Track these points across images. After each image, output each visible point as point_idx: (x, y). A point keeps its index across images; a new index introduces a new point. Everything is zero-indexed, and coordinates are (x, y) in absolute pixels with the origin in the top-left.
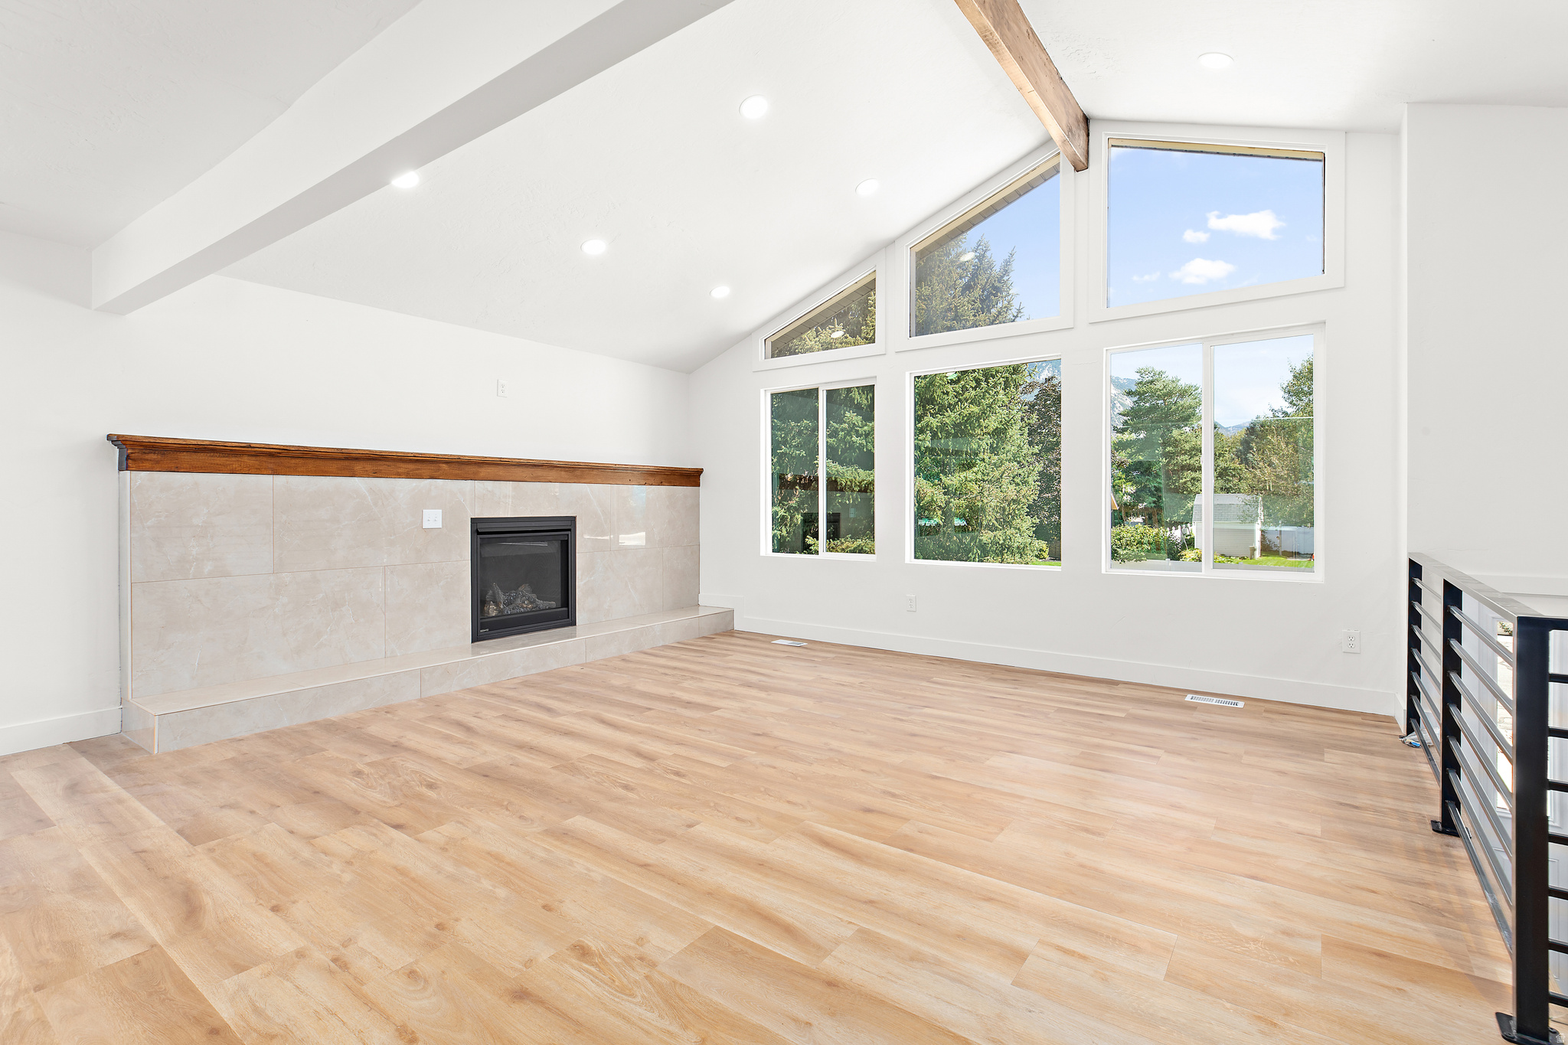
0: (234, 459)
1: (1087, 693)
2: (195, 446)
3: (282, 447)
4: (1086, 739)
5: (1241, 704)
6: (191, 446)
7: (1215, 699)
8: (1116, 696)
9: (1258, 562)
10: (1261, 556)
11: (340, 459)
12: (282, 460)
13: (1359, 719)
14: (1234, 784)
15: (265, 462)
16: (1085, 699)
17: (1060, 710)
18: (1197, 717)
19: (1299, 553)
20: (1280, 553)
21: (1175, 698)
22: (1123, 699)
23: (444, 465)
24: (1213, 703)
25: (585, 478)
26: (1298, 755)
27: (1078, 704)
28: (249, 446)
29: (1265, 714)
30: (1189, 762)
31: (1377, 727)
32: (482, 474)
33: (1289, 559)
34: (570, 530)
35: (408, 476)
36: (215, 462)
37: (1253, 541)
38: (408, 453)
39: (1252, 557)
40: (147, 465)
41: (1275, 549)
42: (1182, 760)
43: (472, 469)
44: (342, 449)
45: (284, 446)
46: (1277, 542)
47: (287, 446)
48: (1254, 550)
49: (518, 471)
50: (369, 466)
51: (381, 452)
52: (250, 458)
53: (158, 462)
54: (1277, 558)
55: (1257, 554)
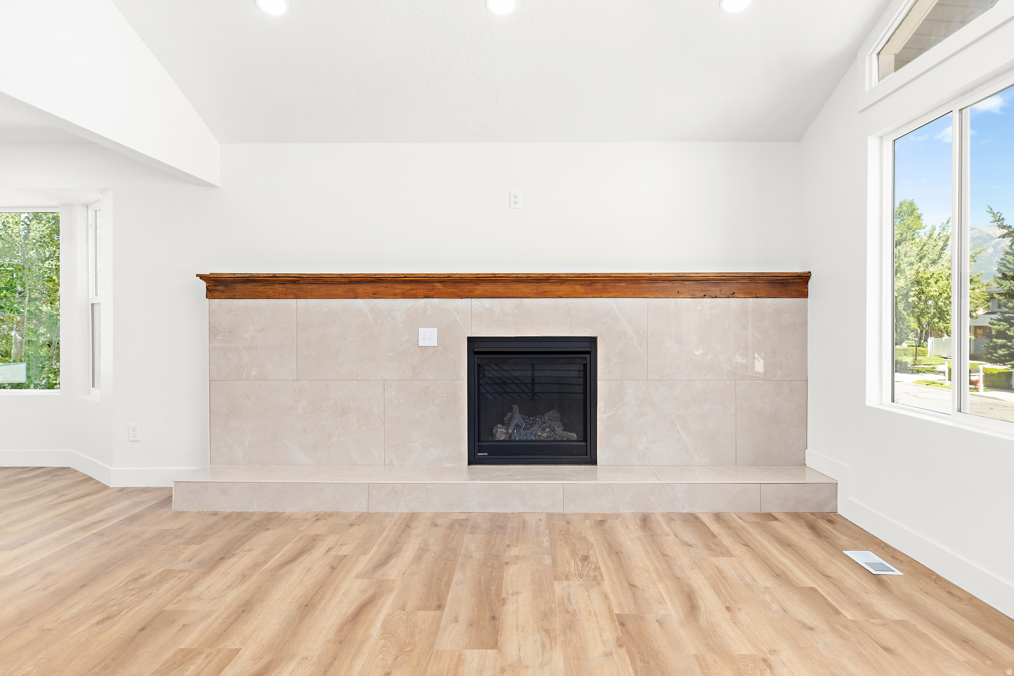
0: (269, 287)
2: (241, 279)
3: (297, 276)
6: (239, 278)
11: (345, 283)
12: (302, 286)
15: (290, 288)
23: (438, 284)
25: (608, 292)
28: (274, 276)
32: (478, 292)
34: (589, 353)
35: (404, 296)
36: (258, 290)
38: (400, 274)
40: (217, 294)
43: (468, 287)
44: (343, 274)
45: (298, 274)
47: (301, 274)
49: (521, 287)
50: (369, 288)
51: (375, 274)
52: (279, 286)
53: (223, 292)
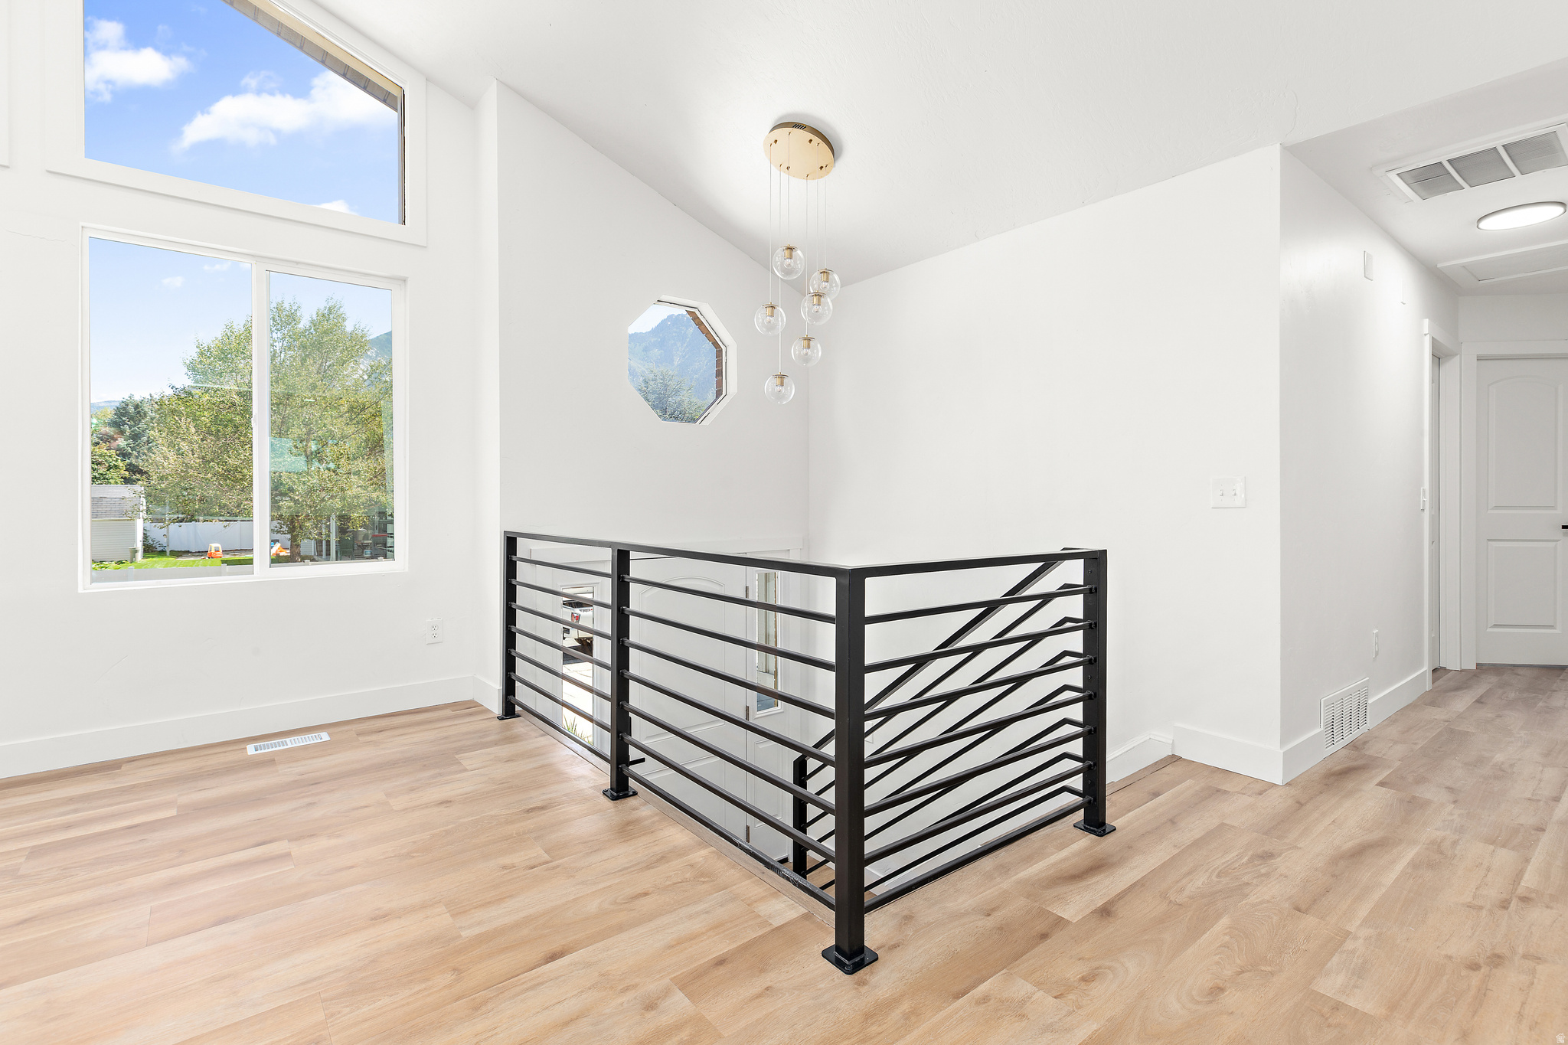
1: (71, 800)
4: (137, 882)
5: (325, 736)
7: (288, 740)
8: (133, 786)
9: (141, 565)
10: (144, 557)
13: (448, 712)
14: (414, 842)
16: (76, 811)
17: (35, 852)
18: (286, 773)
19: (188, 552)
20: (168, 553)
21: (231, 757)
22: (150, 786)
24: (290, 746)
26: (441, 775)
27: (68, 826)
29: (361, 739)
30: (334, 842)
31: (471, 714)
33: (180, 559)
37: (134, 541)
39: (133, 560)
41: (159, 549)
42: (323, 843)
46: (164, 541)
48: (136, 551)
54: (164, 560)
55: (140, 555)
